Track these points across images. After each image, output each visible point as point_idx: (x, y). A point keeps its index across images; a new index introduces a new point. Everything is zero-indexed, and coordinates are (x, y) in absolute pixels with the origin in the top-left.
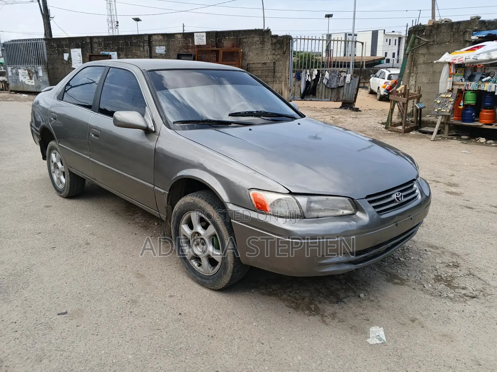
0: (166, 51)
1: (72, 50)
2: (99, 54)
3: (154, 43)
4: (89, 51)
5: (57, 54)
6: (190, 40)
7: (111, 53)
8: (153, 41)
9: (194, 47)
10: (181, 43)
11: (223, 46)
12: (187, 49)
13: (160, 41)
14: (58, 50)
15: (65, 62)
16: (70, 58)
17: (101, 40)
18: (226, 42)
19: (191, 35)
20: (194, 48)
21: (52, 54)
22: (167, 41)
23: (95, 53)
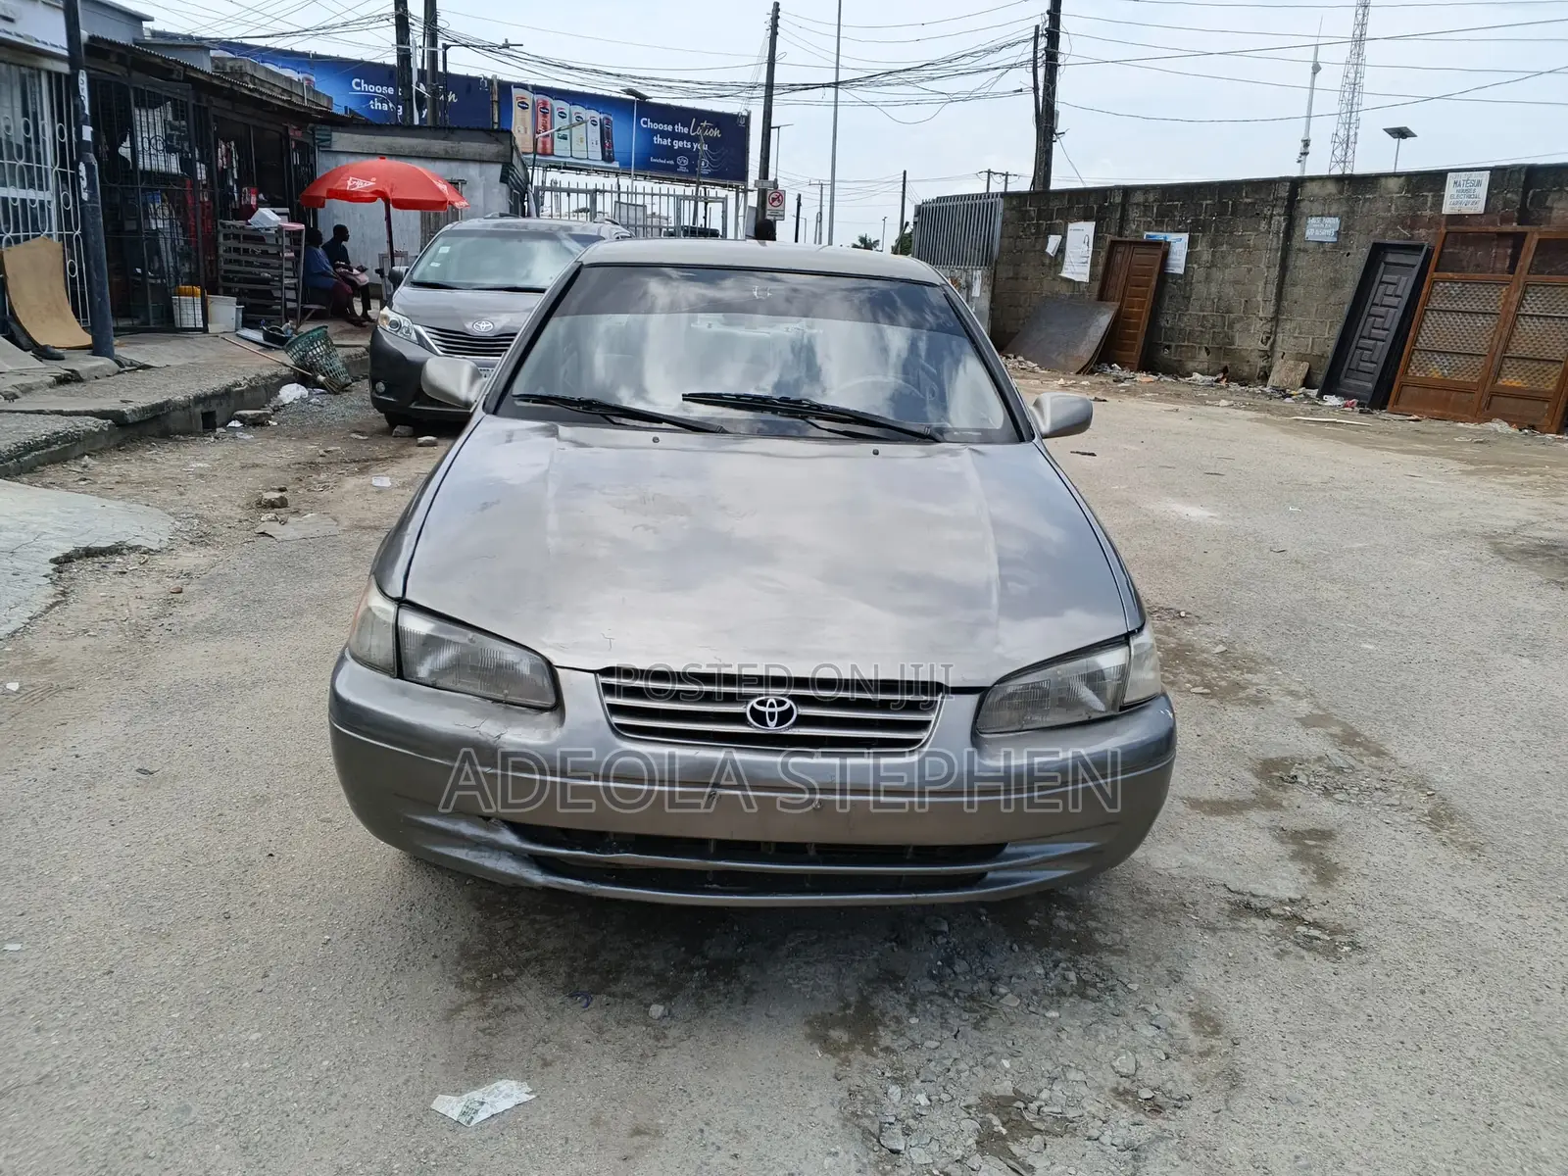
0: (1338, 233)
1: (1071, 226)
2: (1138, 239)
3: (1305, 206)
4: (1113, 231)
5: (1033, 238)
6: (1430, 199)
7: (1172, 237)
8: (1303, 200)
9: (1438, 219)
10: (1397, 209)
11: (1548, 221)
12: (1412, 228)
13: (1326, 200)
14: (1038, 226)
15: (1047, 261)
16: (1061, 250)
17: (1151, 198)
18: (1560, 205)
19: (1434, 180)
20: (1438, 224)
21: (1020, 237)
22: (1348, 199)
23: (1129, 235)
